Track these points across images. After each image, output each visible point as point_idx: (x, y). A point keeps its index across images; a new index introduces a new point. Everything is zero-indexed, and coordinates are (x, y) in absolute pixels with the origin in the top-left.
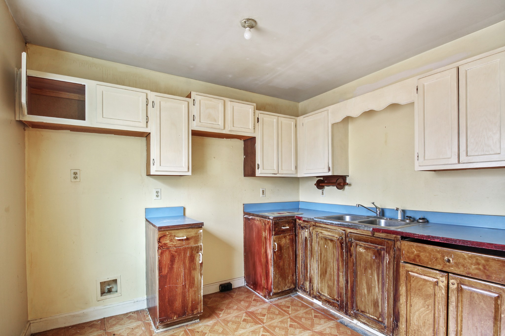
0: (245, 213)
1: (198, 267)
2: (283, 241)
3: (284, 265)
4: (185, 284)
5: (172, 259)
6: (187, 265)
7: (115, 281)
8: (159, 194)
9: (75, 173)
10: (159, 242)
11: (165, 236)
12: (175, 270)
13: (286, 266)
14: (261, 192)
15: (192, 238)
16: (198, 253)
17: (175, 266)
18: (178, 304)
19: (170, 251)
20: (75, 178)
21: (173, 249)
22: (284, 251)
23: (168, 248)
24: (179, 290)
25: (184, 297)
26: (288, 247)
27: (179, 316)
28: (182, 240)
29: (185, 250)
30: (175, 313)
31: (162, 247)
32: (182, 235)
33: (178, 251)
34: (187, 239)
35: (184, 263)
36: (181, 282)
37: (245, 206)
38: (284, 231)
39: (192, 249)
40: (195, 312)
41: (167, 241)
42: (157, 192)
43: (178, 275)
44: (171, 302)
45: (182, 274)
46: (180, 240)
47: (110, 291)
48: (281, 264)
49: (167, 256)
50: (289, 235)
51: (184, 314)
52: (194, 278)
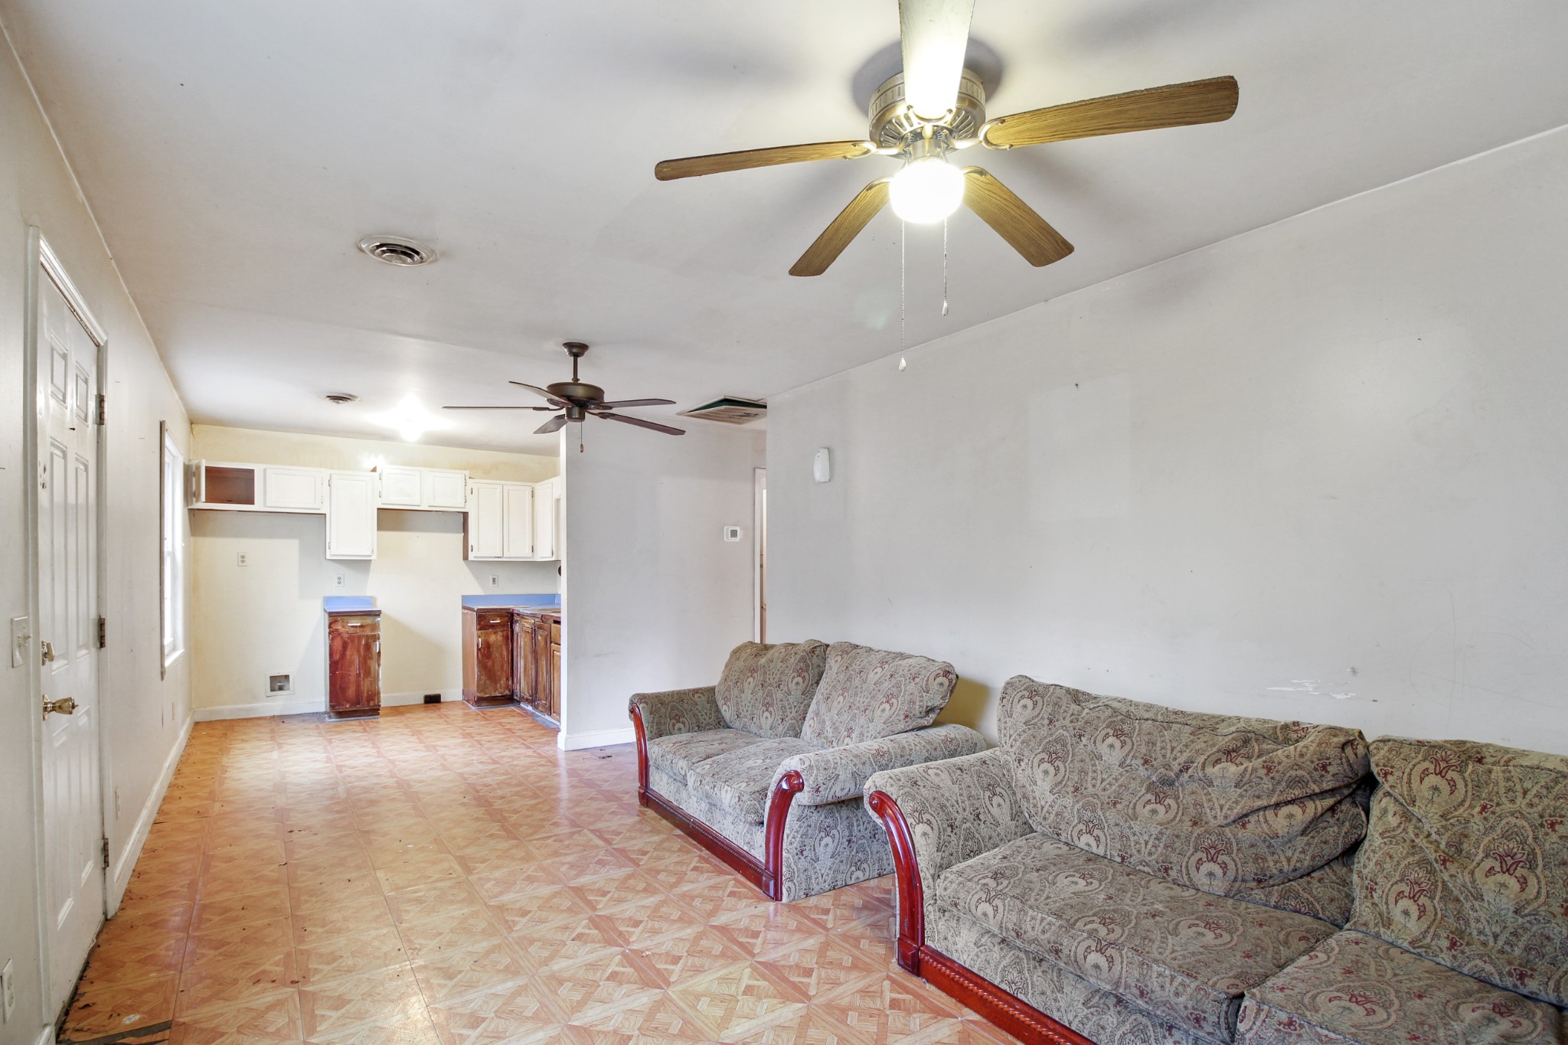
0: (464, 608)
1: (375, 657)
2: (492, 638)
3: (493, 666)
4: (360, 673)
5: (345, 646)
6: (362, 653)
7: (287, 677)
8: (342, 581)
9: (243, 557)
10: (330, 627)
11: (336, 621)
12: (348, 657)
13: (497, 667)
14: (491, 581)
15: (367, 625)
16: (375, 641)
17: (348, 653)
18: (351, 692)
19: (342, 637)
20: (243, 561)
21: (346, 636)
22: (493, 649)
23: (340, 634)
24: (352, 678)
25: (358, 686)
26: (501, 646)
27: (352, 704)
28: (356, 627)
29: (360, 638)
30: (348, 701)
31: (333, 633)
32: (355, 622)
33: (352, 638)
34: (362, 626)
35: (358, 651)
36: (354, 670)
37: (465, 598)
38: (493, 626)
39: (367, 637)
40: (372, 703)
41: (338, 627)
42: (339, 578)
43: (351, 663)
44: (344, 690)
45: (357, 662)
46: (353, 627)
47: (281, 688)
48: (490, 663)
49: (338, 643)
50: (502, 631)
51: (359, 703)
52: (370, 668)
